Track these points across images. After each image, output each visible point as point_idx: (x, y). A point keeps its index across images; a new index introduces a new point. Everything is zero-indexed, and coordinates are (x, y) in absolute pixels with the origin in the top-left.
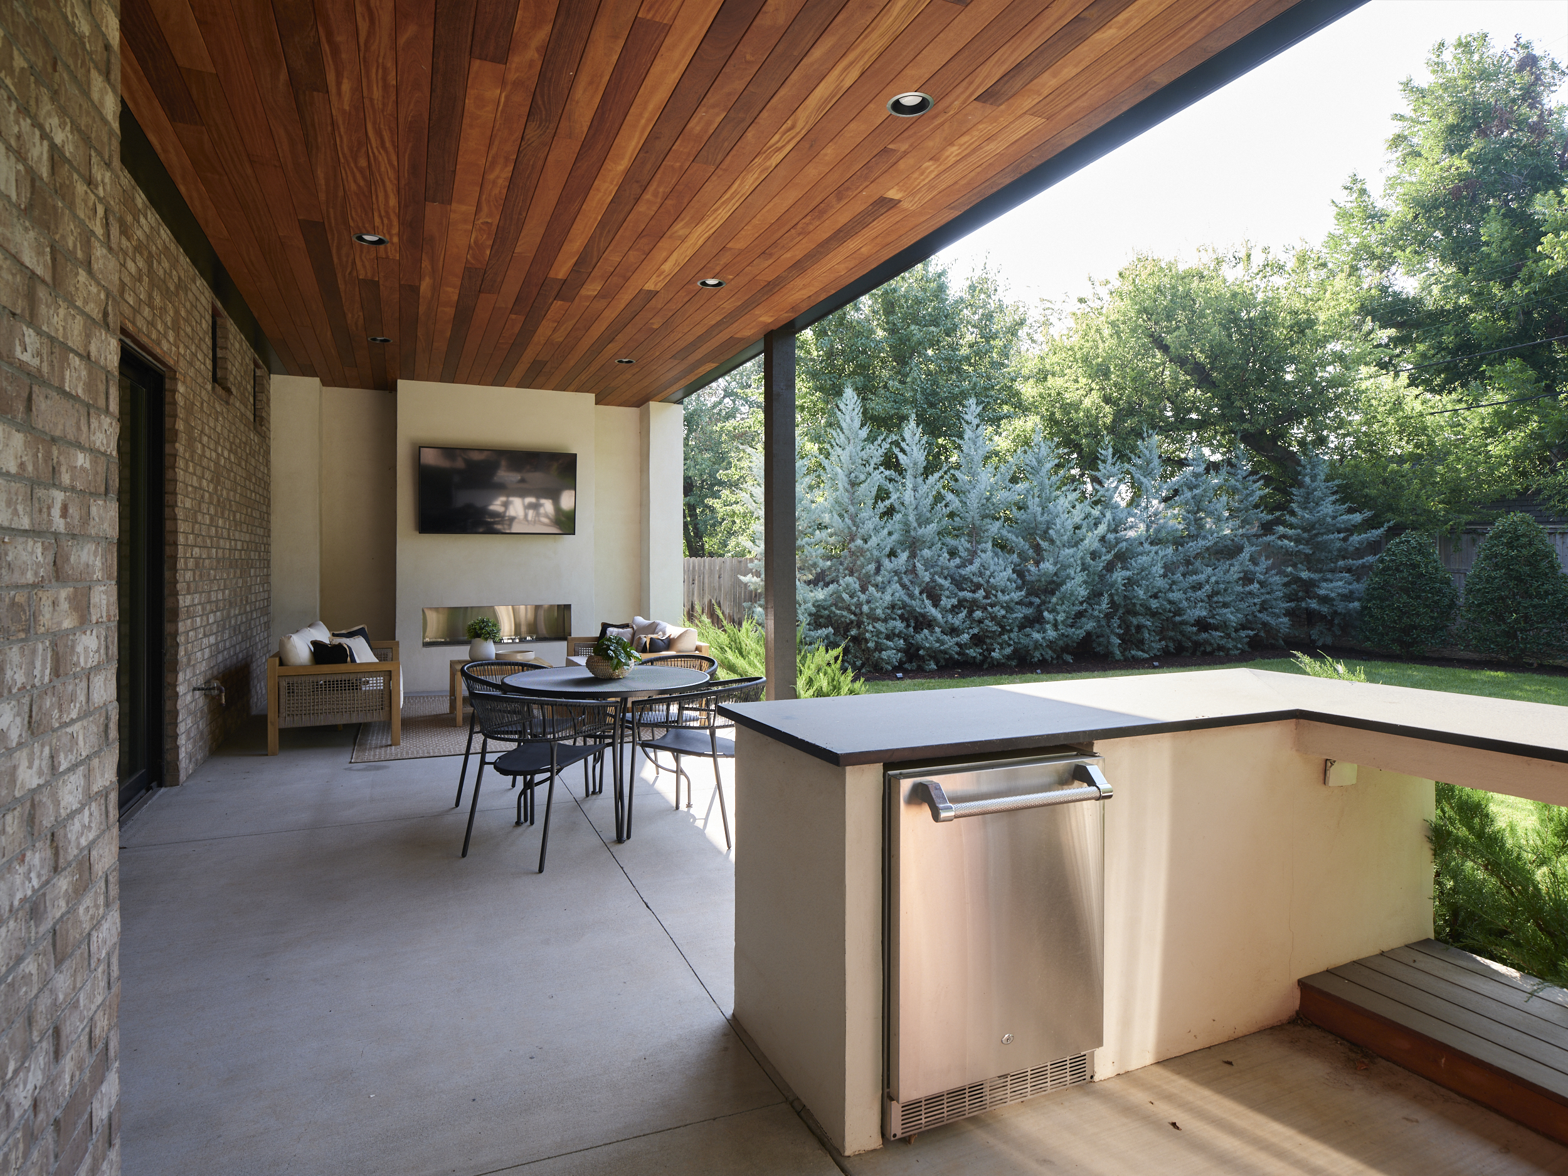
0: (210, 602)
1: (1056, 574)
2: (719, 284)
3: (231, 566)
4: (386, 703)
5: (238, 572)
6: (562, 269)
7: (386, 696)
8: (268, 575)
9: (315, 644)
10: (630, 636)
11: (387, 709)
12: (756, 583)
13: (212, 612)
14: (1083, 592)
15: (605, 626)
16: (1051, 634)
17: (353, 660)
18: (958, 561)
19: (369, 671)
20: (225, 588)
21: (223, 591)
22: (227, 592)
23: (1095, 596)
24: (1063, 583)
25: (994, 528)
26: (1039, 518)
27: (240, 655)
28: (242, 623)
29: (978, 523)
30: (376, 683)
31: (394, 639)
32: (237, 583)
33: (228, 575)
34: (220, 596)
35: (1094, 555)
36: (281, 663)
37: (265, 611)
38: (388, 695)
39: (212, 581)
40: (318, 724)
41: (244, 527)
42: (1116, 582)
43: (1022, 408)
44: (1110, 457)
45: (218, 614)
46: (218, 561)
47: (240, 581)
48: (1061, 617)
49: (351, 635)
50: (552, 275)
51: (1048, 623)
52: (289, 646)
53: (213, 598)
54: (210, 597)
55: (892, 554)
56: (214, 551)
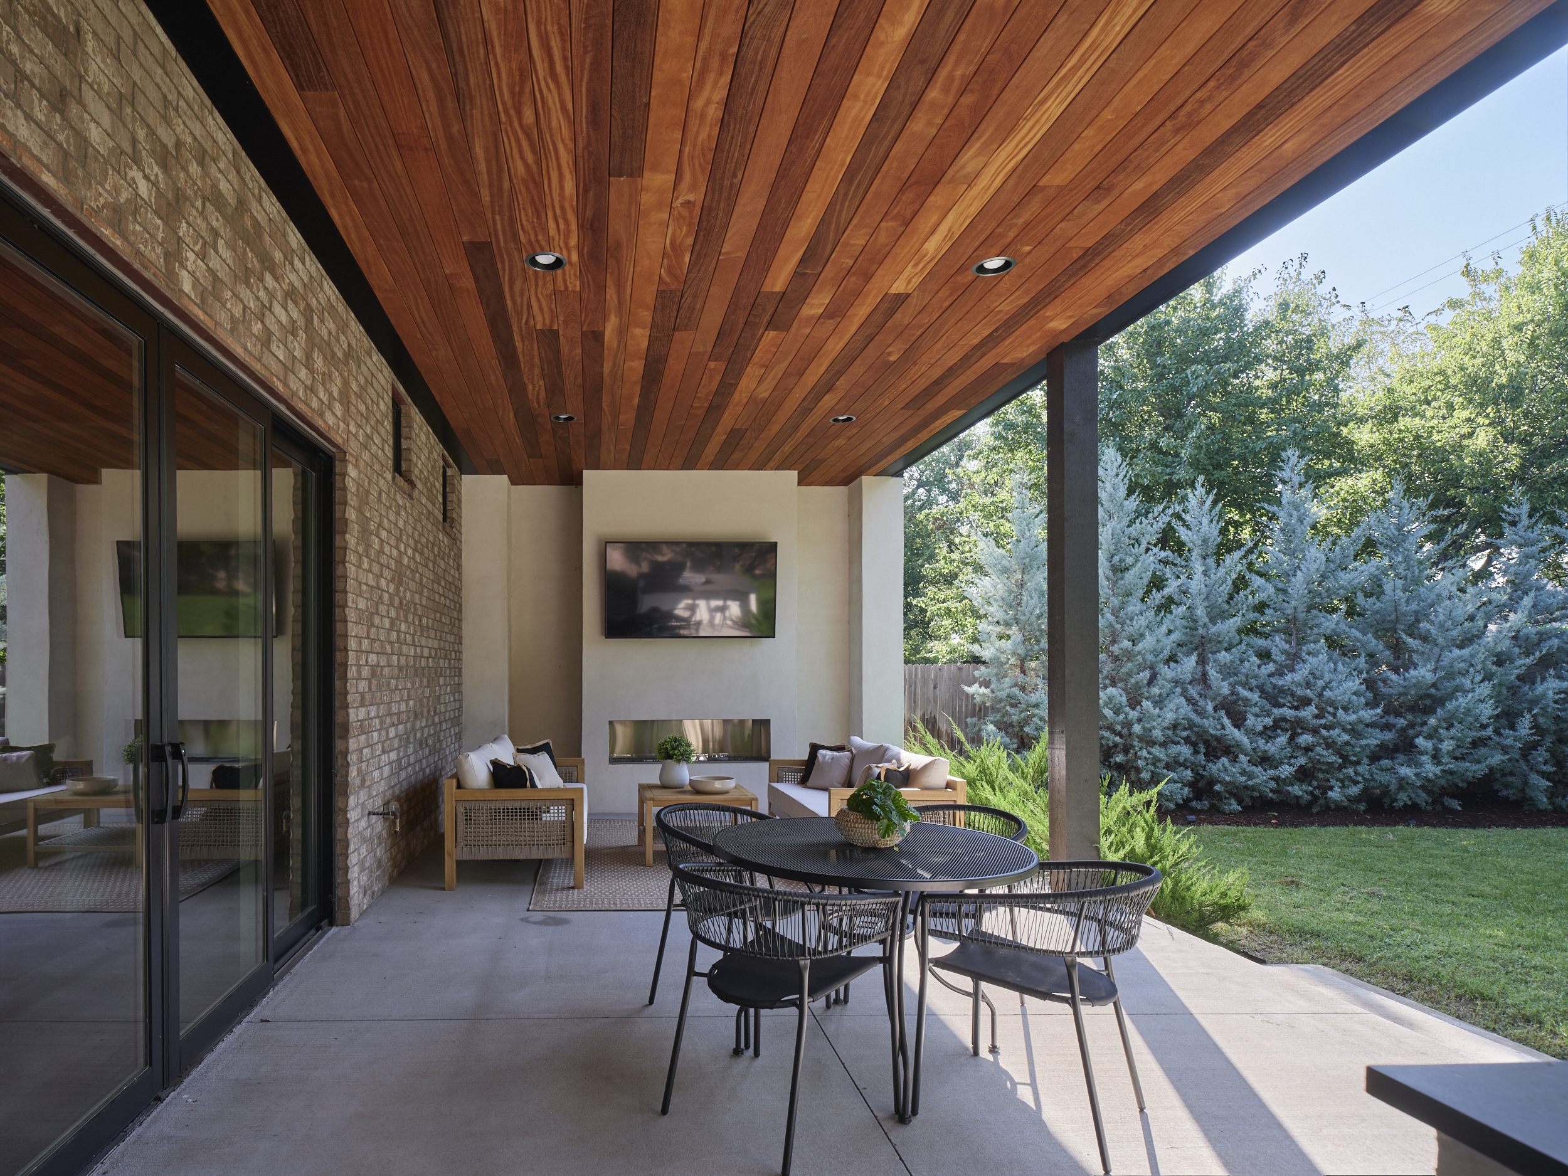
0: (390, 714)
1: (1434, 685)
2: (1007, 265)
3: (416, 675)
4: (569, 837)
5: (425, 680)
6: (779, 280)
7: (568, 830)
8: (460, 684)
9: (496, 764)
10: (847, 761)
11: (569, 844)
12: (984, 695)
13: (393, 725)
14: (1487, 710)
15: (815, 748)
16: (1431, 769)
17: (533, 785)
18: (1271, 667)
19: (553, 797)
20: (409, 698)
21: (407, 702)
22: (411, 702)
23: (1508, 717)
24: (1451, 696)
25: (1331, 623)
26: (1403, 608)
27: (428, 771)
28: (429, 735)
29: (1301, 616)
30: (557, 814)
31: (580, 755)
32: (423, 693)
33: (413, 684)
34: (403, 707)
35: (1501, 660)
36: (459, 786)
37: (456, 721)
38: (570, 827)
39: (392, 691)
40: (496, 858)
41: (432, 634)
42: (1543, 696)
43: (1353, 461)
44: (1524, 517)
45: (401, 727)
46: (400, 669)
47: (427, 691)
48: (1447, 746)
49: (534, 751)
50: (767, 288)
51: (1426, 753)
52: (466, 766)
53: (394, 709)
54: (390, 709)
55: (1172, 659)
56: (395, 658)
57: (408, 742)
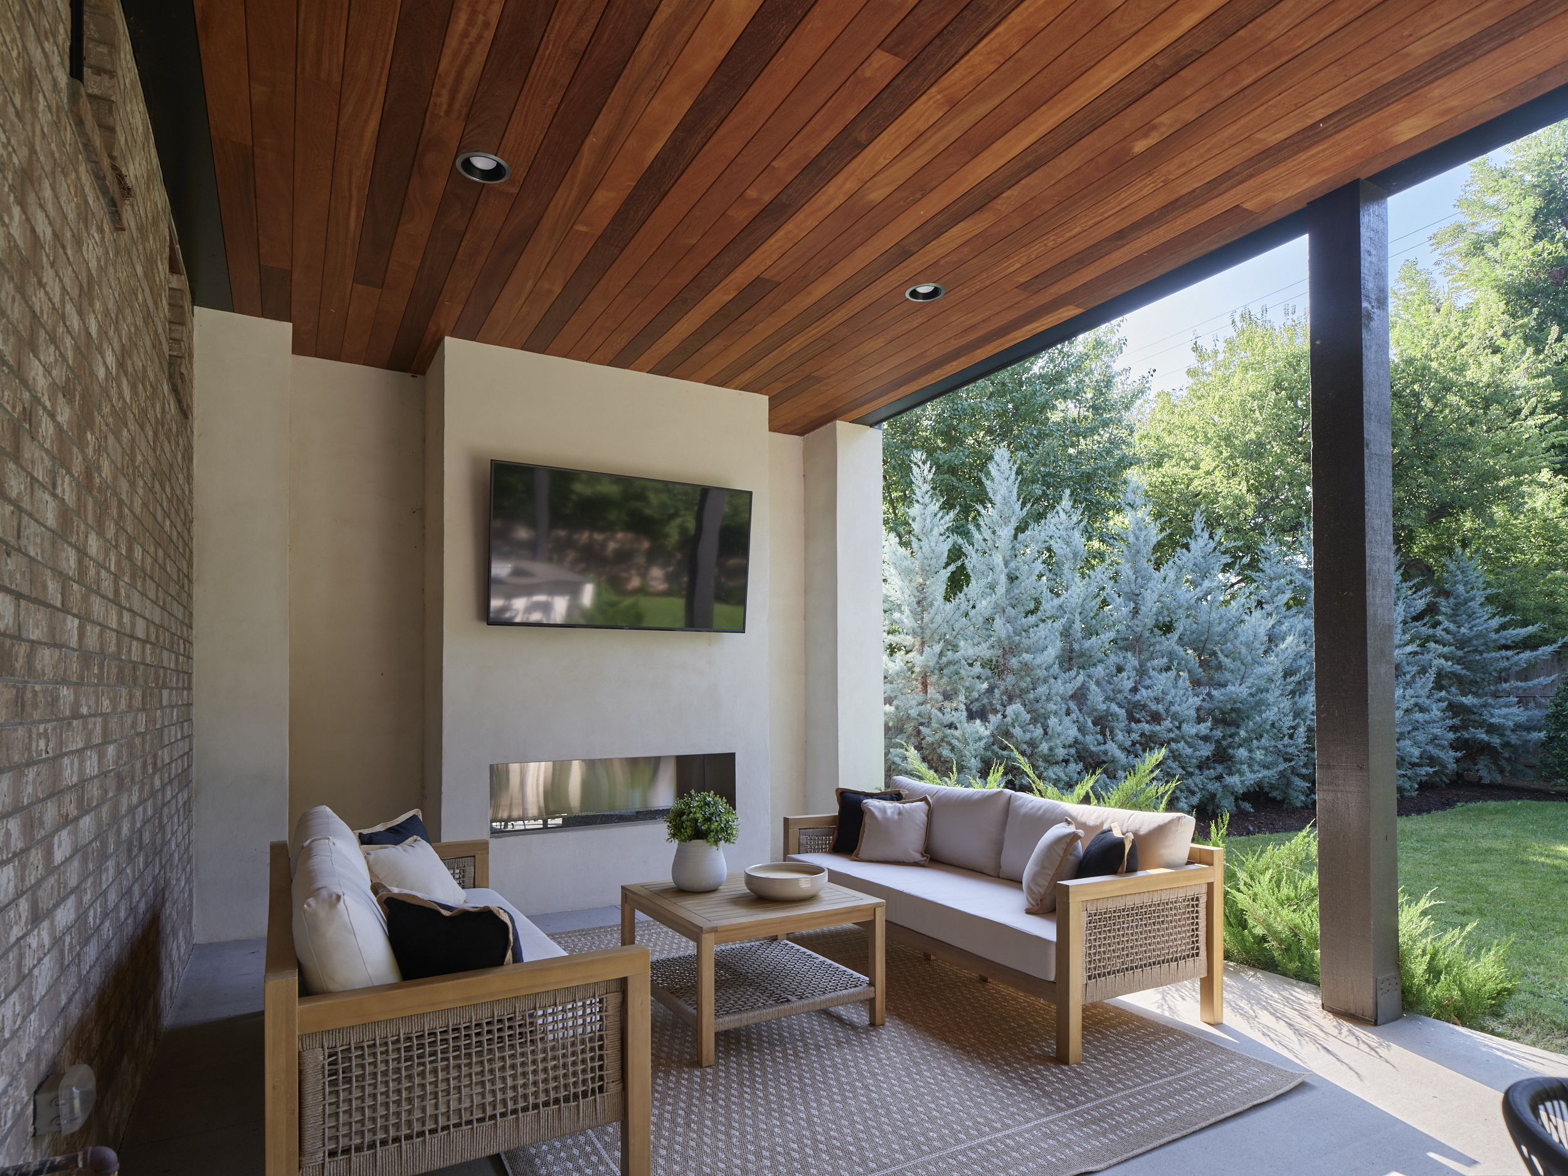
0: (55, 793)
3: (121, 680)
4: (611, 1071)
5: (138, 694)
7: (611, 1053)
8: (189, 705)
11: (613, 1088)
13: (66, 821)
20: (106, 742)
21: (100, 749)
22: (111, 750)
32: (134, 725)
33: (114, 702)
34: (92, 766)
36: (307, 990)
39: (64, 723)
45: (86, 822)
46: (86, 658)
47: (142, 718)
52: (331, 932)
53: (69, 774)
54: (56, 775)
56: (72, 624)
57: (104, 856)
